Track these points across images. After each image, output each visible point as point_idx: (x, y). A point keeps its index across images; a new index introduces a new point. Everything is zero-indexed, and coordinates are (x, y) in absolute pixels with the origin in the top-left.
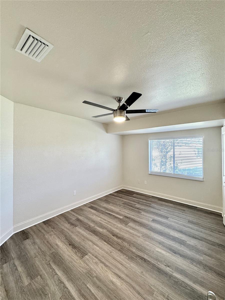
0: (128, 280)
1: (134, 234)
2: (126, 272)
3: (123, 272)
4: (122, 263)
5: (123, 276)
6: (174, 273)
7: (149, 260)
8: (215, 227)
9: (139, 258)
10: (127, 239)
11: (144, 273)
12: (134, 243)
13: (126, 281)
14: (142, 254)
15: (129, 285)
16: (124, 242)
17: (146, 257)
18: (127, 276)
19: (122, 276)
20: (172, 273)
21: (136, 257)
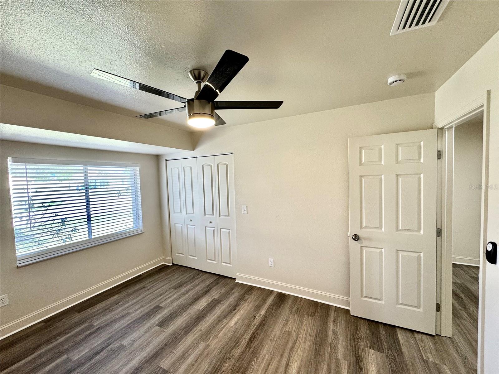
0: (286, 354)
1: (201, 355)
2: (278, 359)
3: (279, 362)
4: (267, 364)
5: (284, 360)
6: (261, 314)
7: (251, 333)
8: (191, 274)
9: (252, 344)
10: (215, 364)
11: (270, 338)
12: (223, 352)
13: (290, 357)
14: (243, 341)
15: (292, 353)
16: (223, 370)
17: (247, 336)
18: (282, 356)
19: (285, 362)
20: (262, 316)
21: (250, 348)
